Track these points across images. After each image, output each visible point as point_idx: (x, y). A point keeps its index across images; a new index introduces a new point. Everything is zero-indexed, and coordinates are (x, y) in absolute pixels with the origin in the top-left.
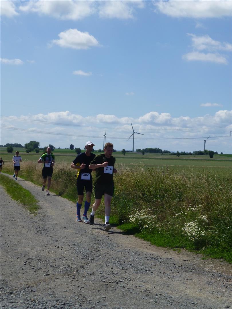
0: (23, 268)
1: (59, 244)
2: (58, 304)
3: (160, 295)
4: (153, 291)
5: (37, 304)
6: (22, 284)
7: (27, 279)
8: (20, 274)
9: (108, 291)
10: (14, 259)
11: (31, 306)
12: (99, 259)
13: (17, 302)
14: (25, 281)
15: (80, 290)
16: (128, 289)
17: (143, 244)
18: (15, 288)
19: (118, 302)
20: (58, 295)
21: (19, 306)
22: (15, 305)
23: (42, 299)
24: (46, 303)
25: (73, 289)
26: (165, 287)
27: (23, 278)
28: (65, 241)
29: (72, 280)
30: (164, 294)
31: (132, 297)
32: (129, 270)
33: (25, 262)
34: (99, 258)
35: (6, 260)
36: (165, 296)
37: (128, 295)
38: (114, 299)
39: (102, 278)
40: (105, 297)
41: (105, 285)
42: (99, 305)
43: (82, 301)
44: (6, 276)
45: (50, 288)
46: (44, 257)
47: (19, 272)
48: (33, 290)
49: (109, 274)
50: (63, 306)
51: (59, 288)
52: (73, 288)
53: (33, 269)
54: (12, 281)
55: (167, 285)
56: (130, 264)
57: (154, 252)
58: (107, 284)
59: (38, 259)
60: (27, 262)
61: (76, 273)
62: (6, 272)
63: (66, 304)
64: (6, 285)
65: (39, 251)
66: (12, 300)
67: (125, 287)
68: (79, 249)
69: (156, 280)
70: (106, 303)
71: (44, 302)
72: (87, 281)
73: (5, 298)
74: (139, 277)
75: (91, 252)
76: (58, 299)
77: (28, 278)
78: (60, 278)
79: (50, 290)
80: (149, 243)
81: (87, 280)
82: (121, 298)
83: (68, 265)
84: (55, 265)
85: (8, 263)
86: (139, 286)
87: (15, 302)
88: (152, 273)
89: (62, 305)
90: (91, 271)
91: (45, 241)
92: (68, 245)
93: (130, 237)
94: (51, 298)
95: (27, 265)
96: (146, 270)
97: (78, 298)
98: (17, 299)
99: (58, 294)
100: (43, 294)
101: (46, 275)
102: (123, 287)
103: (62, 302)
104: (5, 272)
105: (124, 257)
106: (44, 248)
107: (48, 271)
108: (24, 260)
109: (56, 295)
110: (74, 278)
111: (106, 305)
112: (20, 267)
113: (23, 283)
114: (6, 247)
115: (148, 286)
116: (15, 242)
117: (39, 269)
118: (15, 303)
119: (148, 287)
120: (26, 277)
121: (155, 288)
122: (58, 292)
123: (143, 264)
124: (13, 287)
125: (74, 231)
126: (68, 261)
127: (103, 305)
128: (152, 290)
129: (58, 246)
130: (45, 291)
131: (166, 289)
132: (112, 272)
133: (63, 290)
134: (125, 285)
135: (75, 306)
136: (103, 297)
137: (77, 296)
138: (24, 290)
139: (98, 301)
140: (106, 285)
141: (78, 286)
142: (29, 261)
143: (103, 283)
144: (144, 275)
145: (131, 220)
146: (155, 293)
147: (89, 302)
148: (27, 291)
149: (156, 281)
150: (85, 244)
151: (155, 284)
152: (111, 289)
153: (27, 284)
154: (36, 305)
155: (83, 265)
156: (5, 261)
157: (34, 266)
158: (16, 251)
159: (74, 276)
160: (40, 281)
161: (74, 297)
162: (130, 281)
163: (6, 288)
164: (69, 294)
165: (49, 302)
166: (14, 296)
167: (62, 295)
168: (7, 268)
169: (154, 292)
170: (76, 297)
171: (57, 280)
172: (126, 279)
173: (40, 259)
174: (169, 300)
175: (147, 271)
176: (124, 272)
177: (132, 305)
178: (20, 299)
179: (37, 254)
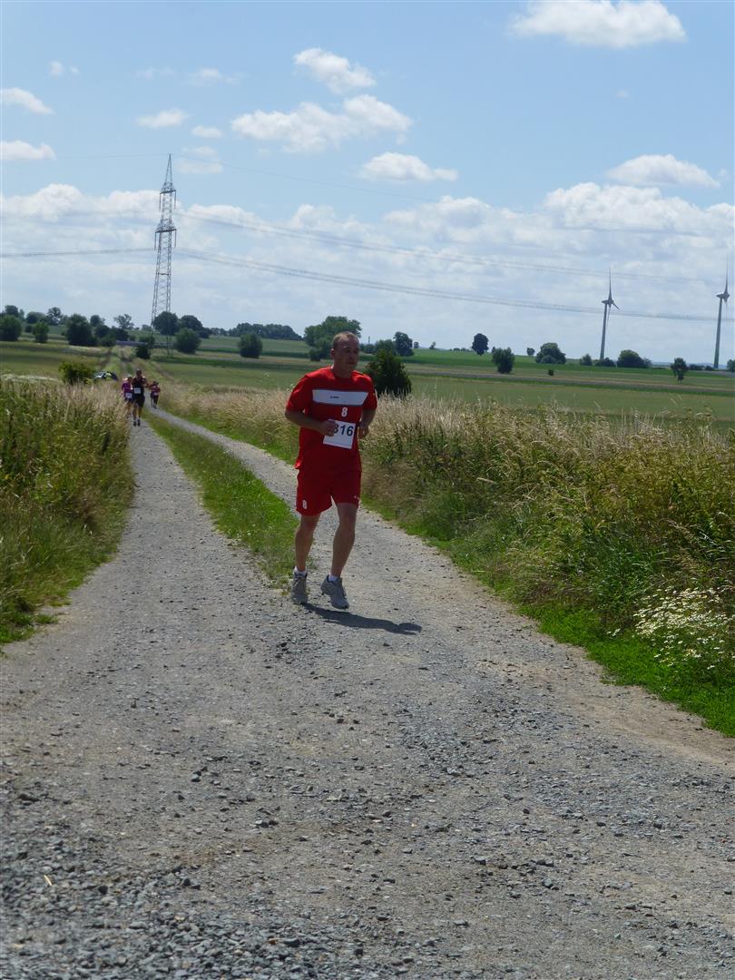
0: (185, 793)
1: (348, 707)
2: (273, 943)
3: (687, 927)
4: (665, 911)
5: (193, 939)
6: (158, 855)
7: (186, 839)
8: (164, 817)
9: (486, 899)
10: (158, 757)
11: (169, 943)
12: (486, 773)
13: (117, 925)
14: (176, 843)
15: (378, 889)
16: (567, 898)
17: (673, 724)
18: (129, 868)
19: (510, 947)
20: (283, 906)
21: (121, 941)
22: (106, 937)
23: (218, 917)
24: (228, 935)
25: (351, 885)
26: (718, 897)
27: (171, 831)
28: (374, 697)
29: (357, 848)
30: (707, 923)
31: (573, 928)
32: (591, 822)
33: (199, 769)
34: (490, 768)
35: (130, 758)
36: (706, 931)
37: (561, 920)
38: (503, 935)
39: (476, 848)
40: (466, 925)
41: (483, 875)
42: (432, 954)
43: (372, 936)
44: (108, 823)
45: (262, 878)
46: (277, 755)
47: (164, 809)
48: (192, 880)
49: (509, 834)
50: (290, 949)
51: (298, 880)
52: (351, 881)
53: (223, 797)
54: (124, 842)
55: (726, 889)
56: (599, 798)
57: (709, 758)
58: (491, 874)
59: (251, 763)
60: (205, 769)
61: (382, 822)
62: (114, 805)
63: (304, 943)
64: (97, 857)
65: (265, 731)
66: (100, 918)
67: (556, 889)
68: (418, 730)
69: (687, 867)
70: (466, 948)
71: (222, 932)
72: (416, 858)
73: (76, 910)
74: (624, 850)
75: (464, 743)
76: (279, 922)
77: (189, 834)
78: (317, 839)
79: (257, 885)
80: (697, 720)
81: (420, 851)
82: (530, 929)
83: (361, 790)
84: (311, 789)
85: (132, 773)
86: (615, 888)
87: (109, 927)
88: (680, 837)
89: (289, 944)
90: (444, 818)
91: (295, 694)
92: (380, 714)
93: (629, 693)
94: (251, 918)
95: (205, 784)
96: (656, 826)
97: (357, 923)
98: (123, 913)
99: (287, 902)
100: (226, 898)
101: (264, 825)
102: (549, 887)
103: (288, 936)
104: (107, 808)
105: (584, 771)
106: (287, 721)
107: (278, 809)
108: (198, 765)
109: (276, 904)
110: (367, 843)
111: (459, 956)
112: (175, 789)
113: (164, 850)
114: (143, 710)
115: (651, 888)
116: (182, 692)
117: (242, 802)
118: (109, 931)
119: (650, 894)
120: (184, 829)
121: (675, 897)
122: (288, 894)
123: (652, 800)
124: (120, 866)
125: (416, 660)
126: (368, 774)
127: (448, 956)
128: (662, 905)
129: (340, 713)
130: (239, 887)
131: (721, 905)
132: (525, 824)
133: (311, 888)
134: (560, 880)
135: (337, 955)
136: (457, 922)
137: (357, 913)
138: (158, 878)
139: (432, 939)
140: (486, 875)
141: (374, 876)
142: (212, 768)
143: (475, 866)
144: (644, 846)
145: (641, 630)
146: (671, 916)
147: (397, 942)
148: (169, 886)
149: (689, 869)
150: (447, 712)
151: (681, 884)
152: (503, 893)
153: (177, 858)
154: (189, 942)
155: (419, 792)
156: (122, 765)
157: (227, 789)
158: (176, 729)
159: (369, 834)
160: (232, 846)
161: (345, 917)
162: (586, 864)
163: (95, 868)
164: (328, 906)
165: (238, 933)
166: (116, 903)
167: (301, 906)
168: (123, 790)
169: (669, 913)
170: (350, 919)
171: (301, 848)
172: (571, 856)
173: (258, 763)
174: (717, 948)
175: (660, 827)
176: (568, 829)
177: (566, 959)
178: (132, 914)
179: (255, 741)
